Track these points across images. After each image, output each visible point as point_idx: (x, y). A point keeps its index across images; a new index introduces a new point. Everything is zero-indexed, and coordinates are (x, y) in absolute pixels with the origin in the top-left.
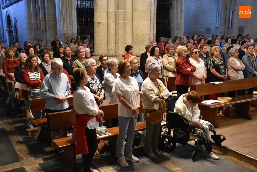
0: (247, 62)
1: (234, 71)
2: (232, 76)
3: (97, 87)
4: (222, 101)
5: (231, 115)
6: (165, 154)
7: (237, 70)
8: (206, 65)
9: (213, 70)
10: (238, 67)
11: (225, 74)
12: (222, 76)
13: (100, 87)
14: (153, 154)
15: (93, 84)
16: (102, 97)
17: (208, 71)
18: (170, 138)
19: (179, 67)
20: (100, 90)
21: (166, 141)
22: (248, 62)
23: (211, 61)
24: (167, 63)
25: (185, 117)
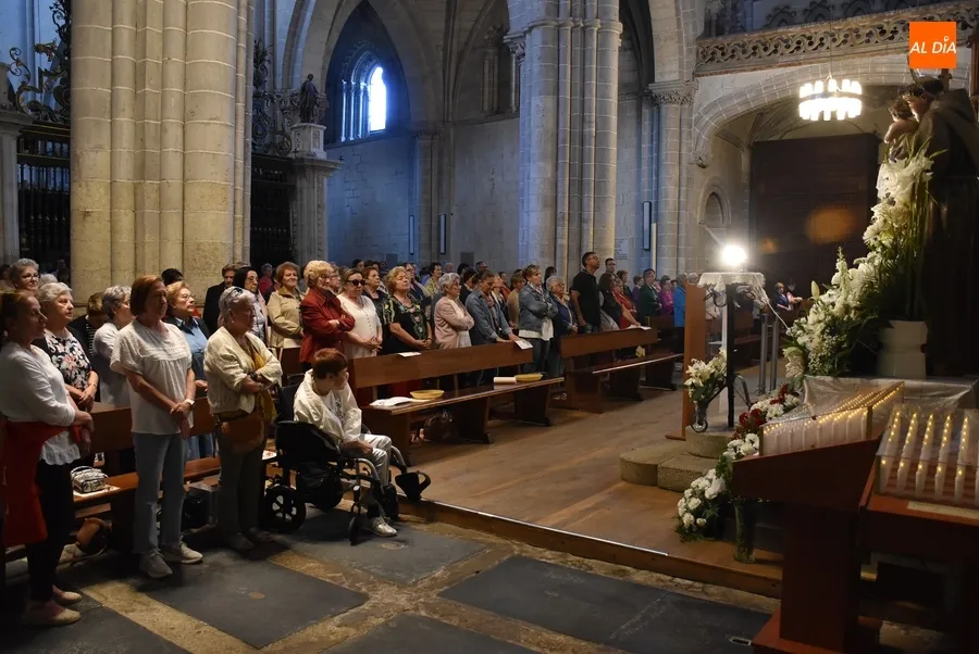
0: (476, 310)
1: (450, 330)
2: (445, 344)
3: (74, 364)
4: (420, 399)
5: (447, 435)
6: (278, 537)
7: (457, 328)
8: (380, 313)
9: (396, 327)
10: (460, 321)
11: (425, 334)
12: (420, 342)
13: (84, 363)
14: (244, 539)
15: (63, 354)
16: (90, 390)
17: (386, 329)
18: (287, 494)
19: (307, 315)
20: (83, 373)
21: (278, 503)
22: (479, 310)
23: (389, 304)
24: (279, 313)
25: (321, 427)
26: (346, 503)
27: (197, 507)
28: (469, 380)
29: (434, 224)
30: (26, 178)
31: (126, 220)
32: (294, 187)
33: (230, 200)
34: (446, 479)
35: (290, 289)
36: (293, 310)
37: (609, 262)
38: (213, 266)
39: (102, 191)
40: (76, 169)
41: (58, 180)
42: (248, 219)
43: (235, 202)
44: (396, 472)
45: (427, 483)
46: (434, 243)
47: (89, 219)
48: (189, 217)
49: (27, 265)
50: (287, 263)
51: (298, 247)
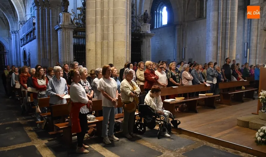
0: (194, 75)
1: (186, 80)
2: (185, 84)
3: (88, 88)
4: (178, 100)
5: (185, 110)
6: (139, 136)
7: (188, 80)
8: (167, 76)
9: (171, 79)
10: (189, 78)
11: (179, 82)
12: (178, 84)
13: (90, 88)
14: (130, 135)
15: (85, 86)
16: (92, 95)
17: (168, 80)
18: (141, 124)
19: (146, 76)
20: (90, 91)
21: (139, 127)
22: (195, 75)
23: (169, 73)
24: (139, 75)
25: (151, 106)
26: (157, 128)
27: (117, 126)
28: (192, 95)
29: (181, 50)
30: (75, 42)
31: (99, 51)
32: (142, 41)
33: (126, 45)
34: (185, 122)
35: (142, 69)
36: (143, 74)
37: (234, 61)
38: (121, 63)
39: (93, 44)
40: (87, 39)
41: (82, 42)
42: (130, 50)
43: (127, 46)
44: (171, 120)
45: (180, 123)
46: (181, 56)
47: (90, 51)
48: (115, 50)
49: (76, 63)
50: (141, 62)
51: (143, 58)
